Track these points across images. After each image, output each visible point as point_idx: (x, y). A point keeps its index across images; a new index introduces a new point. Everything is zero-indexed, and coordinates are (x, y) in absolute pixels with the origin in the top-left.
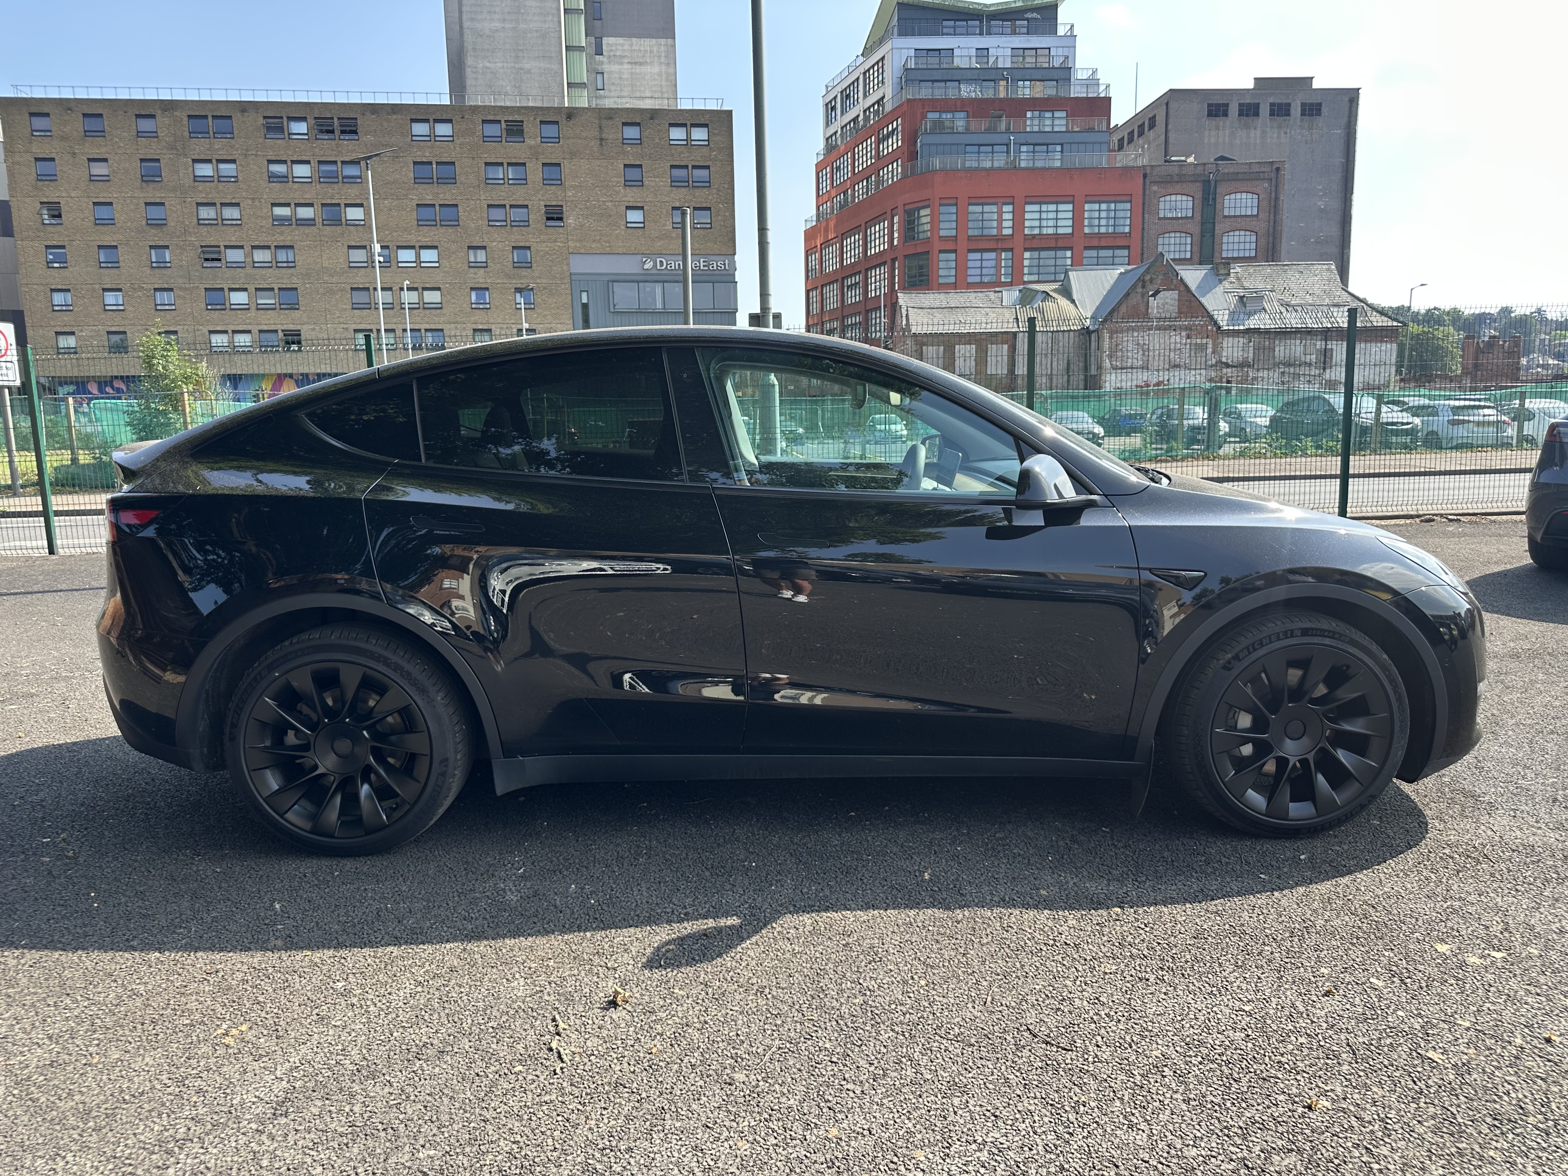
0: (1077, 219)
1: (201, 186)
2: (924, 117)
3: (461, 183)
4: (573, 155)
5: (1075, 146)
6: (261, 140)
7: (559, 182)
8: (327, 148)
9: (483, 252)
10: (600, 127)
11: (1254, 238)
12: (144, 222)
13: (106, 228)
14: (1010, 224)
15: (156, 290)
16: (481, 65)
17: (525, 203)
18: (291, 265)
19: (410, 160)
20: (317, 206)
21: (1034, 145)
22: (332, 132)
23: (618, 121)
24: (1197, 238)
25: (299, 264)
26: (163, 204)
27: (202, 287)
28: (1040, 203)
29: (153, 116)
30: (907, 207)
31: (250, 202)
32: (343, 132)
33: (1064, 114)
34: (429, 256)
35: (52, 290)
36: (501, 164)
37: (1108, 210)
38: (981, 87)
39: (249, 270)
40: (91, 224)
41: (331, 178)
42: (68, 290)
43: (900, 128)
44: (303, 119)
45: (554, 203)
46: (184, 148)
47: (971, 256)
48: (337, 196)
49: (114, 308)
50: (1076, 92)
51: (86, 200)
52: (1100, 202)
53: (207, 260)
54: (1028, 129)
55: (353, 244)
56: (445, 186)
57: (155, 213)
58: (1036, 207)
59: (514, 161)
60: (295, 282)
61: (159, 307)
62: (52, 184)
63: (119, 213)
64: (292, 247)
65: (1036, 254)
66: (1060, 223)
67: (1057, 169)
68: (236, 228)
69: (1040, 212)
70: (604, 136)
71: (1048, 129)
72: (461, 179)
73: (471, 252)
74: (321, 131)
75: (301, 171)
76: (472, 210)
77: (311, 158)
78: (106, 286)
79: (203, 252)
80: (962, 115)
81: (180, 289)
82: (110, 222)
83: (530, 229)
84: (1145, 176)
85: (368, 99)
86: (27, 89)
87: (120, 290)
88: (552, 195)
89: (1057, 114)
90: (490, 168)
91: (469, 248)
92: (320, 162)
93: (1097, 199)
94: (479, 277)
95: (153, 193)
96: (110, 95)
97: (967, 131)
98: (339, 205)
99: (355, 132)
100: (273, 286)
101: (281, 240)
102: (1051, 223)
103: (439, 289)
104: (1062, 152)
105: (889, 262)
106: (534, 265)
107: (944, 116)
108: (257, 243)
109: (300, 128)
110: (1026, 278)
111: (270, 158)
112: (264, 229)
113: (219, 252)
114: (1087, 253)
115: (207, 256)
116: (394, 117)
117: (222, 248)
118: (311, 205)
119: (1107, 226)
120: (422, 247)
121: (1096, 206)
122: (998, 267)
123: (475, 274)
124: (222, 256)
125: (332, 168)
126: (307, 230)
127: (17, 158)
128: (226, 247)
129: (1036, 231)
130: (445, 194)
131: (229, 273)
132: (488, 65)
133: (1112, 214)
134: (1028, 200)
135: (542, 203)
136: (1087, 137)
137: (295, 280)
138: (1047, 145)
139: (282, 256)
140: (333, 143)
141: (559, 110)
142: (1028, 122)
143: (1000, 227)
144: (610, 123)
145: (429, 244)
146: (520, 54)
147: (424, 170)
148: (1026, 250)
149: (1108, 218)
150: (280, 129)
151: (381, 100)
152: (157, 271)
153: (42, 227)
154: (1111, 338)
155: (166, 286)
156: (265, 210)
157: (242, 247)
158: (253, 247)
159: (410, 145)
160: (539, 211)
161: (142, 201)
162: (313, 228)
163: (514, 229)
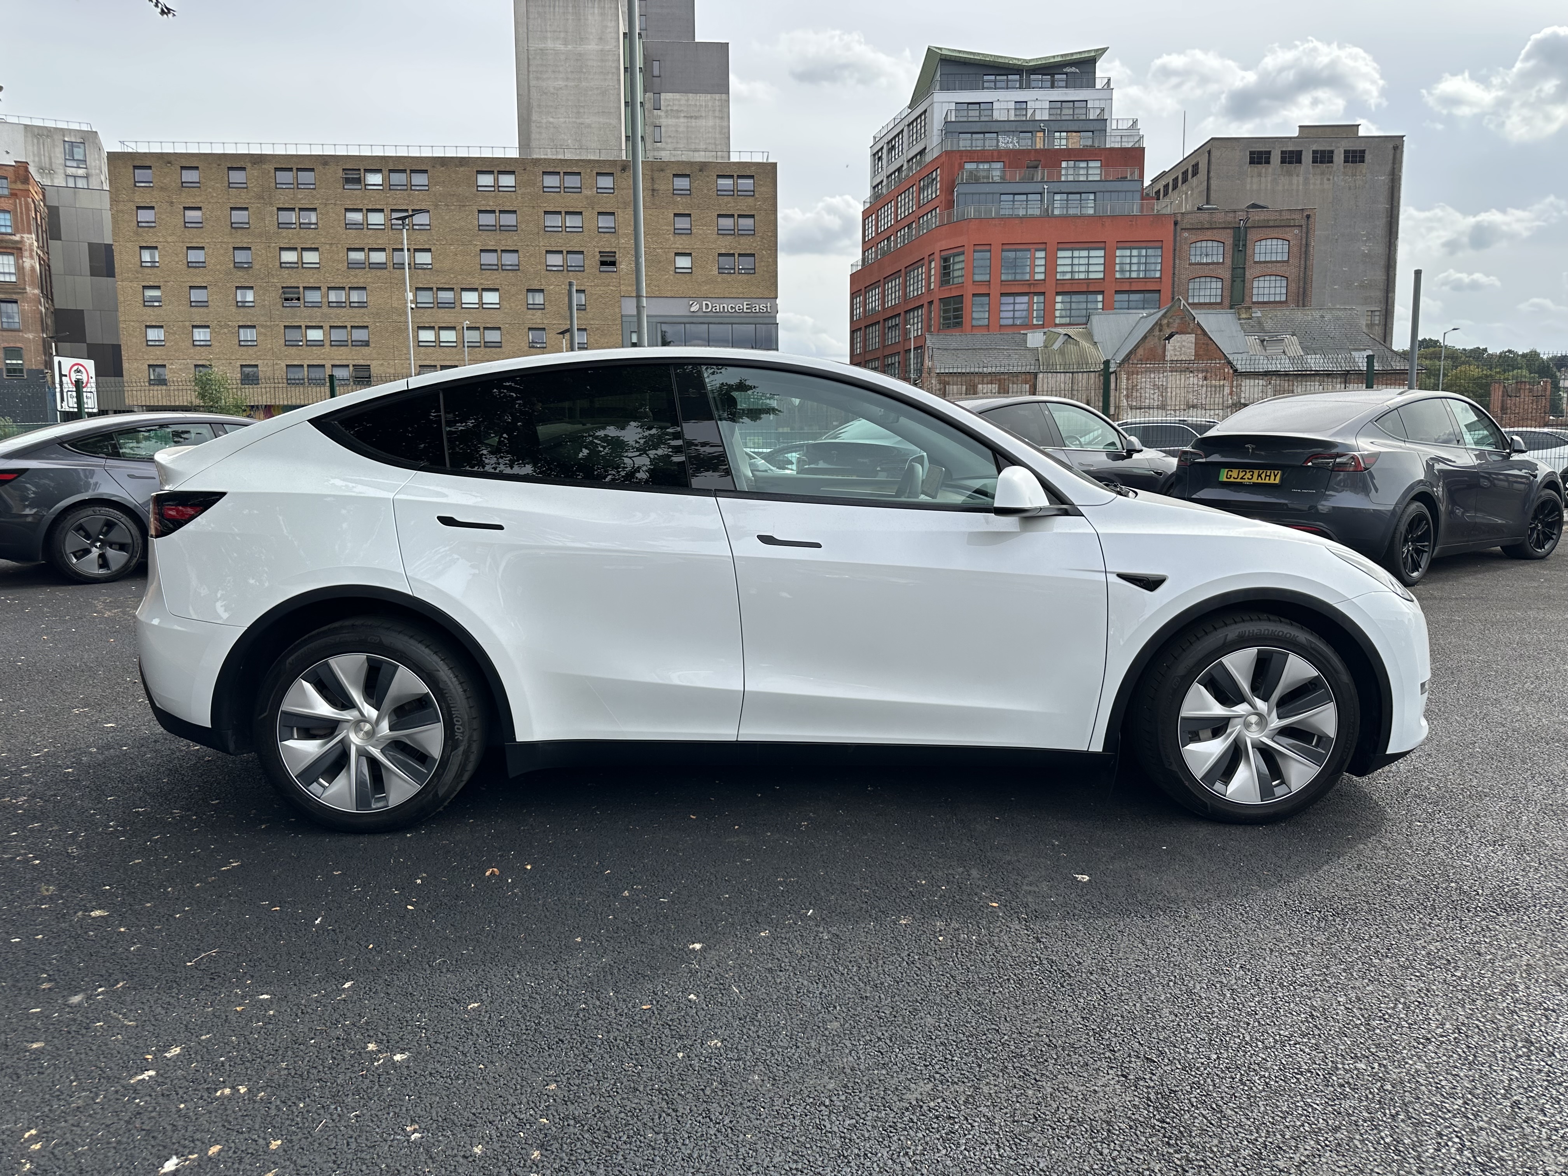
0: (1109, 264)
1: (284, 233)
2: (961, 167)
3: (522, 230)
4: (626, 204)
5: (1107, 195)
6: (339, 190)
7: (613, 229)
8: (400, 198)
9: (542, 294)
10: (653, 179)
11: (1284, 283)
12: (232, 265)
13: (197, 270)
14: (1042, 269)
15: (240, 327)
16: (545, 121)
17: (581, 250)
18: (362, 305)
19: (475, 209)
20: (389, 251)
21: (1068, 193)
23: (669, 173)
24: (1228, 283)
25: (371, 304)
26: (249, 249)
27: (282, 324)
28: (1072, 250)
29: (244, 169)
30: (943, 253)
31: (328, 246)
33: (1098, 164)
34: (491, 298)
35: (147, 327)
36: (559, 213)
37: (1139, 256)
38: (1018, 138)
39: (325, 309)
40: (185, 266)
42: (162, 327)
43: (938, 179)
44: (378, 171)
45: (608, 250)
46: (270, 198)
47: (1005, 300)
49: (202, 343)
50: (1112, 143)
51: (181, 244)
52: (1131, 249)
53: (286, 299)
54: (1063, 179)
55: (421, 286)
56: (506, 233)
57: (241, 257)
58: (1068, 254)
59: (571, 210)
60: (366, 321)
61: (242, 343)
62: (151, 230)
63: (210, 258)
64: (364, 288)
65: (1067, 298)
66: (1091, 268)
67: (1090, 216)
68: (314, 271)
69: (1072, 257)
70: (656, 186)
71: (1082, 178)
72: (521, 226)
73: (530, 295)
75: (376, 219)
76: (531, 255)
77: (384, 207)
78: (195, 324)
79: (284, 293)
80: (999, 165)
81: (262, 326)
82: (201, 265)
83: (585, 274)
84: (1176, 223)
85: (439, 153)
86: (133, 145)
87: (208, 327)
88: (606, 242)
89: (1091, 164)
90: (549, 216)
91: (528, 290)
92: (392, 210)
93: (1128, 244)
94: (537, 319)
95: (241, 239)
96: (205, 150)
97: (1003, 180)
100: (346, 324)
101: (355, 282)
102: (1082, 268)
103: (499, 328)
104: (1095, 200)
105: (926, 305)
106: (588, 307)
107: (981, 166)
108: (333, 285)
109: (375, 179)
110: (1057, 321)
111: (347, 207)
112: (340, 272)
113: (299, 293)
114: (1118, 297)
115: (287, 296)
116: (462, 169)
117: (301, 289)
118: (383, 250)
119: (1139, 271)
120: (484, 290)
121: (1128, 252)
122: (1030, 310)
123: (533, 315)
124: (301, 296)
126: (379, 273)
127: (121, 207)
128: (305, 288)
129: (1068, 276)
130: (507, 241)
131: (307, 312)
132: (551, 120)
133: (1143, 260)
134: (1060, 246)
135: (597, 250)
136: (1119, 186)
137: (367, 319)
138: (1080, 193)
139: (355, 296)
140: (405, 193)
141: (614, 162)
142: (1063, 172)
143: (1032, 273)
144: (662, 174)
145: (491, 287)
146: (582, 110)
147: (488, 218)
148: (1058, 293)
149: (1139, 263)
150: (358, 181)
151: (450, 153)
152: (242, 309)
153: (140, 269)
154: (1128, 379)
155: (249, 324)
156: (341, 255)
157: (319, 288)
158: (329, 288)
159: (475, 195)
160: (594, 257)
161: (231, 246)
162: (385, 271)
163: (571, 273)
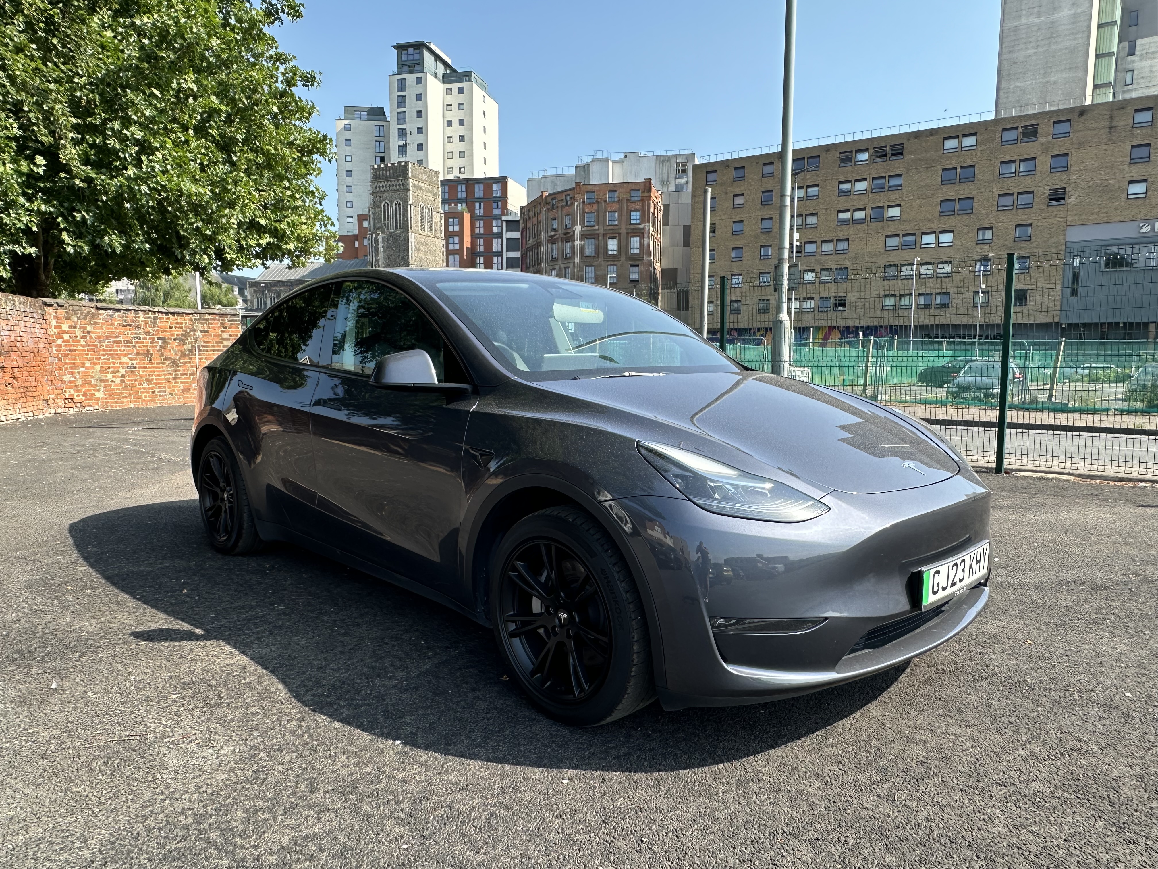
3: (978, 180)
4: (1081, 145)
6: (836, 169)
7: (1066, 168)
8: (881, 168)
9: (991, 231)
10: (1111, 118)
12: (759, 231)
13: (738, 237)
15: (761, 273)
17: (1031, 189)
18: (845, 252)
19: (940, 168)
20: (868, 210)
22: (885, 156)
23: (1130, 110)
25: (851, 250)
26: (771, 218)
29: (773, 163)
31: (824, 211)
32: (893, 155)
34: (947, 238)
36: (1015, 161)
39: (818, 257)
40: (729, 235)
41: (881, 189)
44: (866, 150)
45: (1058, 187)
48: (883, 201)
49: (735, 286)
51: (729, 220)
55: (890, 233)
56: (965, 185)
57: (766, 224)
59: (1026, 157)
60: (848, 263)
61: (760, 285)
63: (746, 228)
64: (847, 239)
68: (813, 230)
70: (1114, 124)
72: (979, 177)
73: (980, 232)
74: (878, 157)
75: (861, 186)
76: (984, 200)
77: (868, 177)
78: (732, 273)
82: (740, 233)
83: (1033, 210)
85: (914, 128)
86: (708, 158)
87: (741, 275)
88: (1057, 181)
90: (1004, 166)
92: (874, 179)
94: (984, 251)
95: (767, 213)
96: (750, 154)
98: (883, 207)
99: (901, 154)
100: (832, 267)
101: (841, 235)
103: (951, 262)
106: (1033, 238)
108: (825, 239)
109: (863, 157)
111: (840, 180)
112: (831, 229)
116: (931, 138)
117: (803, 244)
118: (864, 209)
120: (941, 232)
123: (981, 249)
124: (803, 250)
125: (882, 181)
126: (859, 227)
127: (697, 200)
128: (806, 243)
130: (965, 191)
131: (804, 260)
132: (1018, 84)
135: (1047, 188)
139: (841, 246)
140: (884, 163)
141: (1073, 109)
144: (1122, 112)
145: (947, 229)
147: (950, 174)
150: (850, 160)
151: (924, 127)
152: (762, 261)
155: (766, 271)
156: (833, 216)
157: (815, 242)
158: (823, 242)
159: (941, 157)
160: (1043, 194)
161: (760, 218)
162: (863, 225)
163: (1019, 211)
